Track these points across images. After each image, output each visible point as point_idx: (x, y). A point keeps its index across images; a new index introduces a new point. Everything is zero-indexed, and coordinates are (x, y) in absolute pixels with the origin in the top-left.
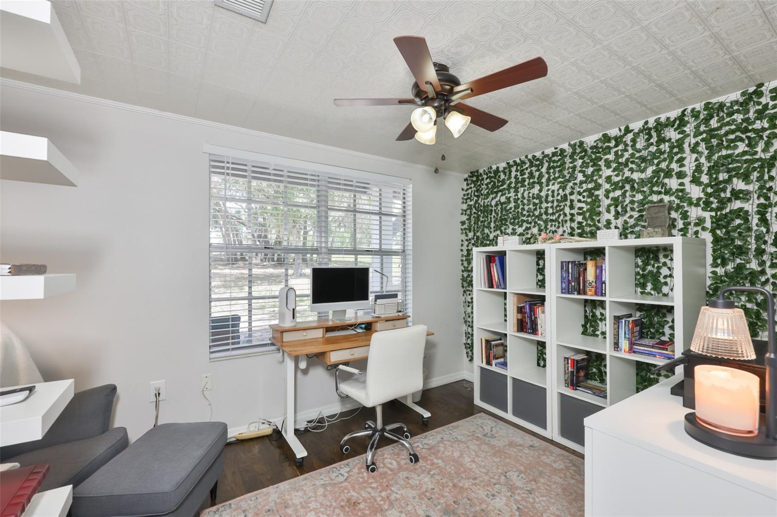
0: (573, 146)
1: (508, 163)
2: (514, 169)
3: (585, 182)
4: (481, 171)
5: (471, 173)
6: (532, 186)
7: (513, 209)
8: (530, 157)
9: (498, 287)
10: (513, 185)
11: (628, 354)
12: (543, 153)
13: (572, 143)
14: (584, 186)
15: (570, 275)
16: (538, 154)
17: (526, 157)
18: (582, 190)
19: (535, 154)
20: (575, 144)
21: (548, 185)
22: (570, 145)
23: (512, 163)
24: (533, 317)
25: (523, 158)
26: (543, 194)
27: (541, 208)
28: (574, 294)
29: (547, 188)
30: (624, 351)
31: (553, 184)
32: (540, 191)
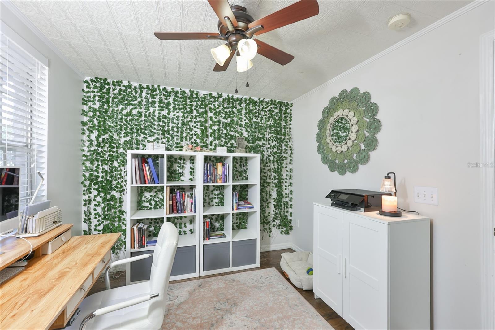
0: (192, 92)
1: (140, 85)
2: (145, 91)
3: (199, 116)
4: (109, 81)
5: (96, 78)
6: (162, 109)
7: (144, 122)
8: (161, 87)
9: (149, 183)
10: (144, 103)
11: (236, 210)
12: (172, 89)
13: (192, 90)
14: (198, 119)
15: (208, 172)
16: (169, 89)
17: (159, 86)
18: (196, 121)
19: (166, 87)
20: (193, 92)
21: (174, 112)
22: (190, 91)
23: (144, 85)
24: (182, 201)
25: (156, 86)
26: (171, 116)
27: (168, 126)
28: (210, 183)
29: (173, 113)
30: (235, 210)
31: (178, 112)
32: (168, 114)
